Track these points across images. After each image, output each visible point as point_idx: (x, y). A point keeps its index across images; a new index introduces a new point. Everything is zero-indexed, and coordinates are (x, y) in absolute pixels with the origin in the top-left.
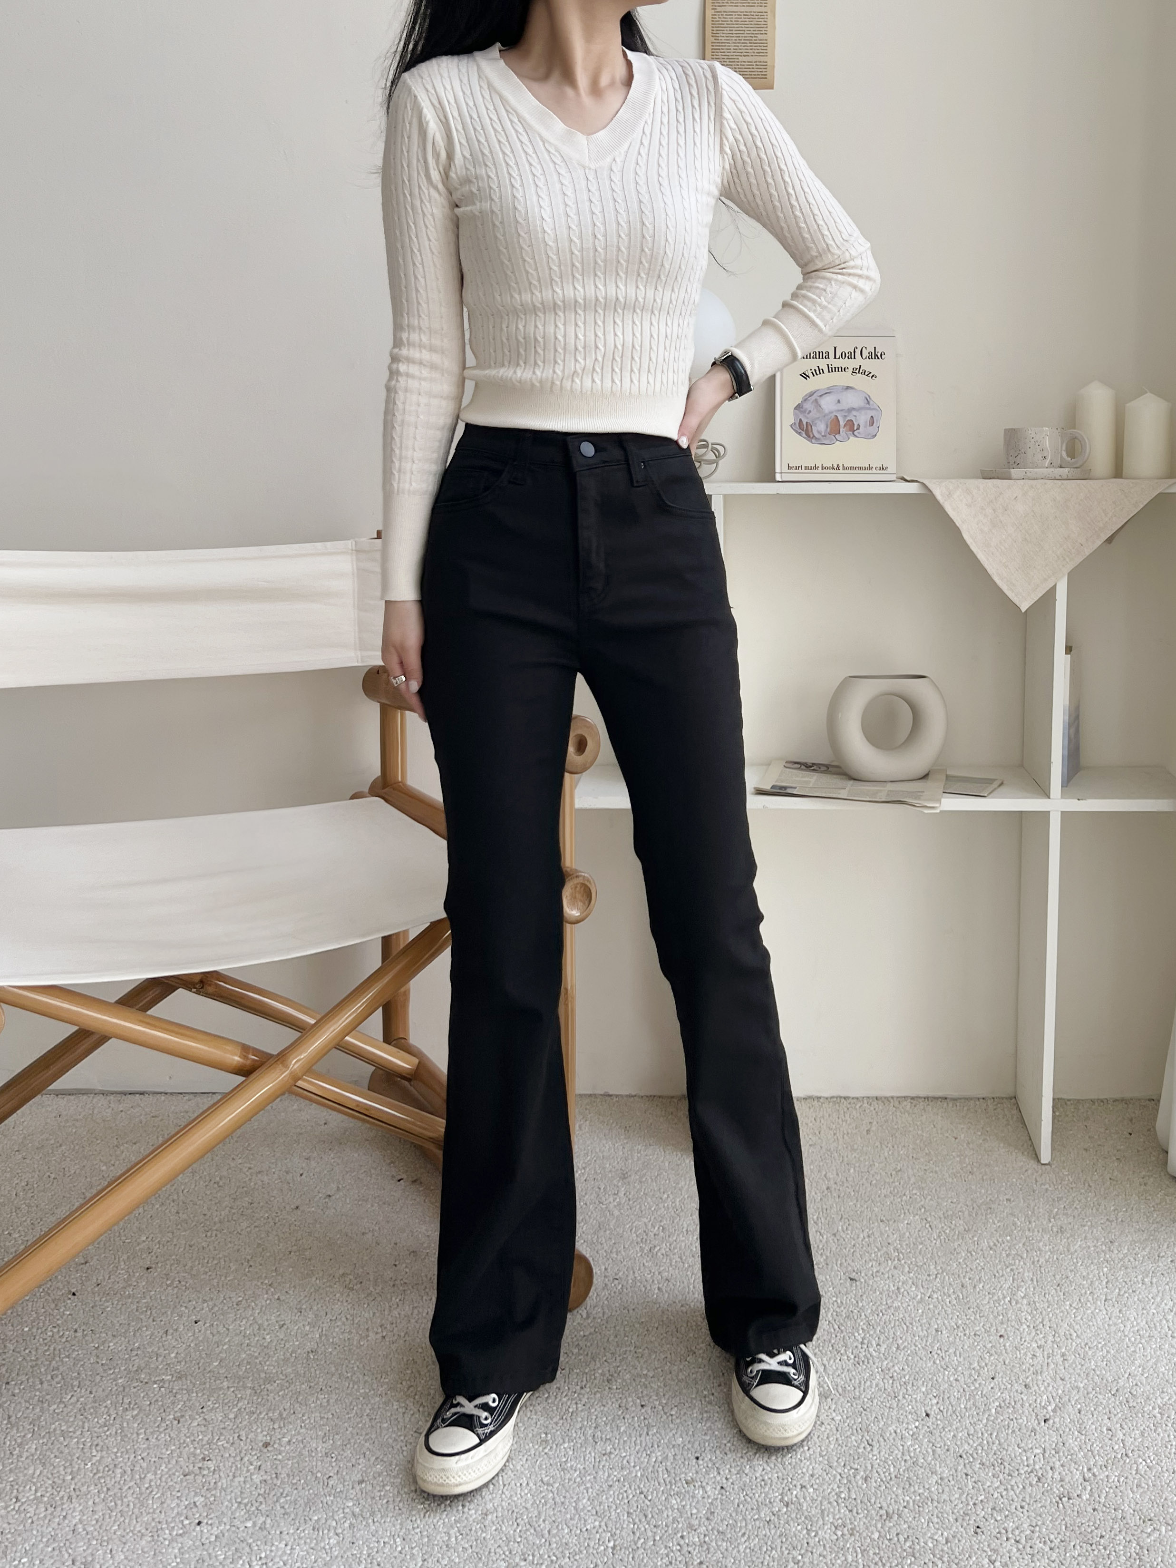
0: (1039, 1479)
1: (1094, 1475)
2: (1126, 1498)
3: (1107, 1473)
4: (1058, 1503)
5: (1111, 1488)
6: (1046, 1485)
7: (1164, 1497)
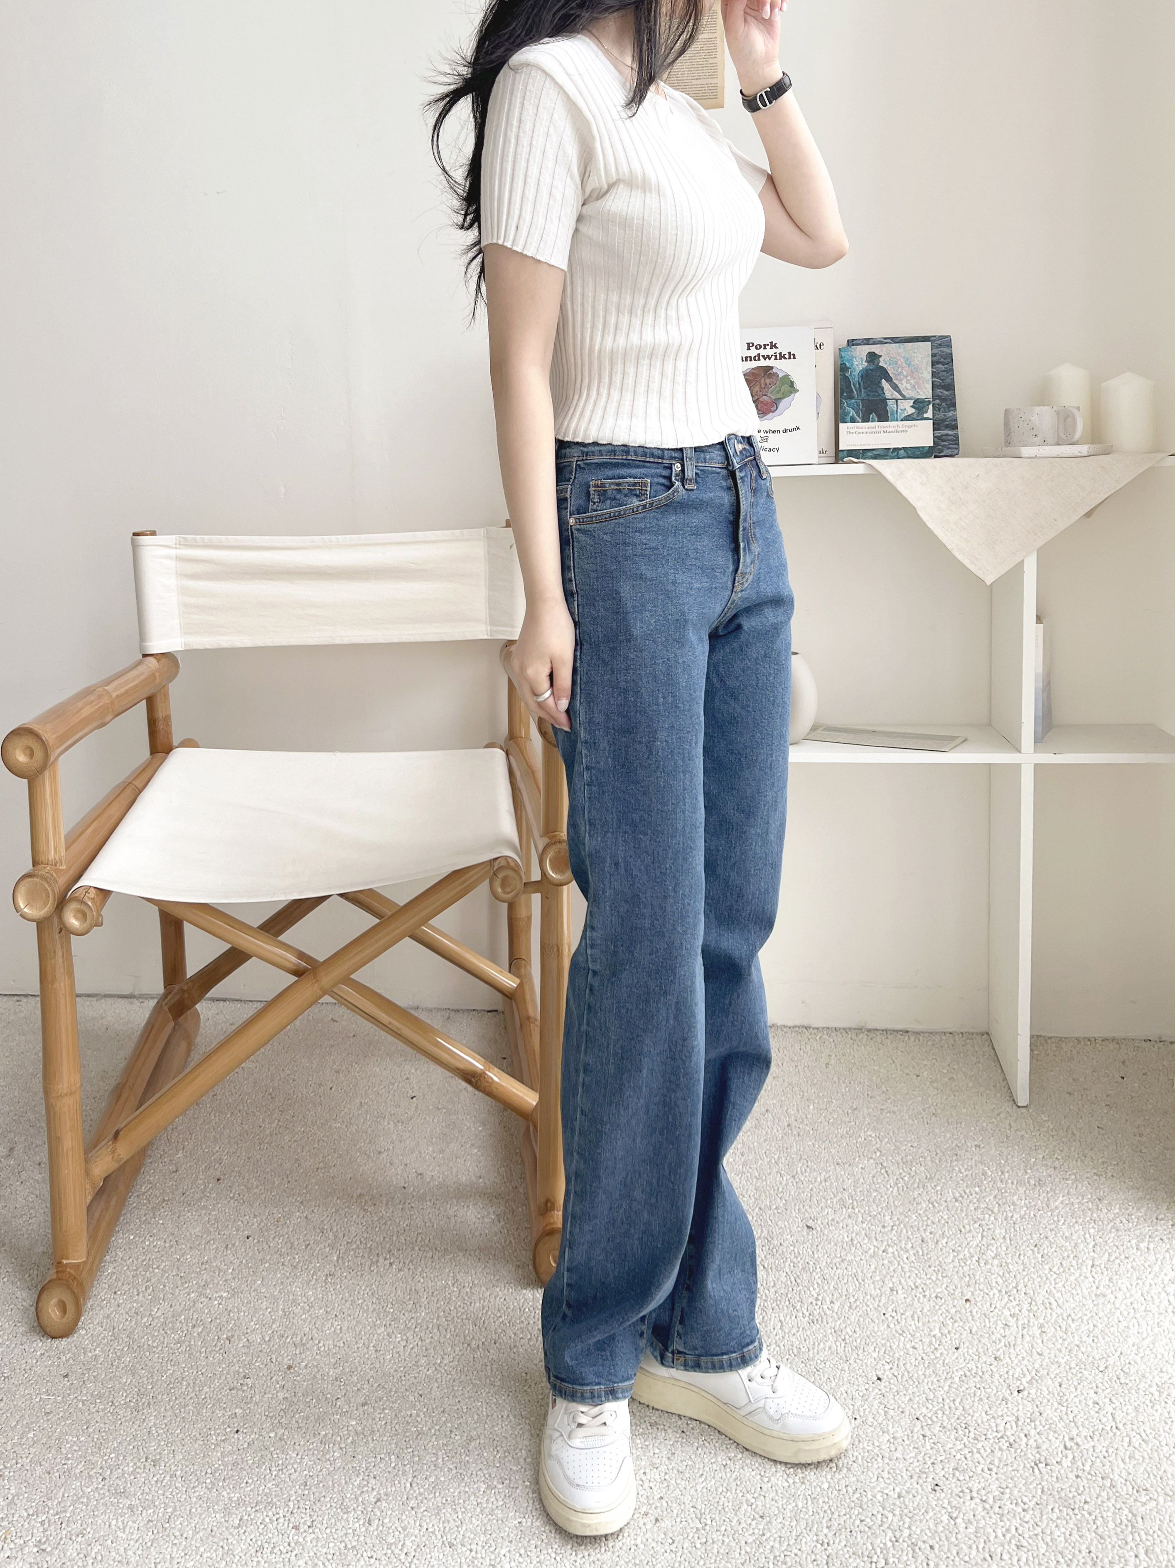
0: (1011, 1444)
1: (1077, 1444)
2: (1116, 1469)
3: (1092, 1444)
4: (1033, 1468)
5: (1098, 1457)
6: (1019, 1451)
7: (1163, 1469)
